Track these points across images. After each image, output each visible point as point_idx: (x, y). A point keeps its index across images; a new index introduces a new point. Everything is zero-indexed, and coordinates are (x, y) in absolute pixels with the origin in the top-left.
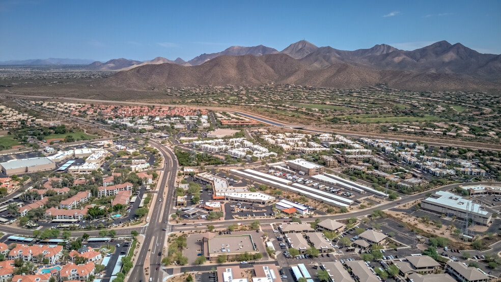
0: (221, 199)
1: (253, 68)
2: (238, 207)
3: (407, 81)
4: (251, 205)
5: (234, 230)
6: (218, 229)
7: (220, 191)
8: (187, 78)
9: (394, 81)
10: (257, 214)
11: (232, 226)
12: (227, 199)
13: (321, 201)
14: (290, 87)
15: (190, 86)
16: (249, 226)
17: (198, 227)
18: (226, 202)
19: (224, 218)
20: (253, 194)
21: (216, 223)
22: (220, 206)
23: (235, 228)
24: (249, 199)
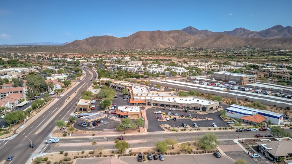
0: (142, 104)
1: (160, 39)
2: (167, 114)
3: (265, 44)
4: (186, 112)
5: (168, 151)
6: (135, 150)
7: (139, 95)
8: (118, 44)
9: (256, 44)
10: (201, 124)
11: (164, 144)
12: (149, 104)
13: (285, 107)
14: (185, 48)
15: (120, 49)
16: (195, 144)
17: (99, 143)
18: (147, 107)
19: (146, 129)
20: (185, 98)
21: (133, 138)
22: (139, 111)
23: (170, 148)
24: (181, 104)
